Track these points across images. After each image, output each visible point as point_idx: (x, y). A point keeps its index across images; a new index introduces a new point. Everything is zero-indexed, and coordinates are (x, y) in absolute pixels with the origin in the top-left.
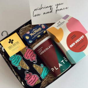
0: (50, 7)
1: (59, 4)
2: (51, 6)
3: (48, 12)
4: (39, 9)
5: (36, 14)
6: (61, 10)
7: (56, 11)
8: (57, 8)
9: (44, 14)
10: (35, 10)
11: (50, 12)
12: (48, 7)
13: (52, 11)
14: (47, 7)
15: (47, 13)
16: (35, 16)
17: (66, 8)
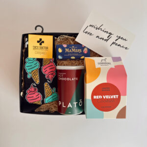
0: (109, 33)
1: (122, 38)
2: (111, 34)
3: (103, 39)
4: (96, 27)
5: (89, 32)
6: (119, 45)
7: (113, 43)
8: (116, 40)
9: (97, 37)
10: (90, 26)
11: (105, 40)
12: (107, 32)
13: (107, 40)
14: (105, 32)
15: (101, 38)
16: (86, 32)
17: (126, 48)
